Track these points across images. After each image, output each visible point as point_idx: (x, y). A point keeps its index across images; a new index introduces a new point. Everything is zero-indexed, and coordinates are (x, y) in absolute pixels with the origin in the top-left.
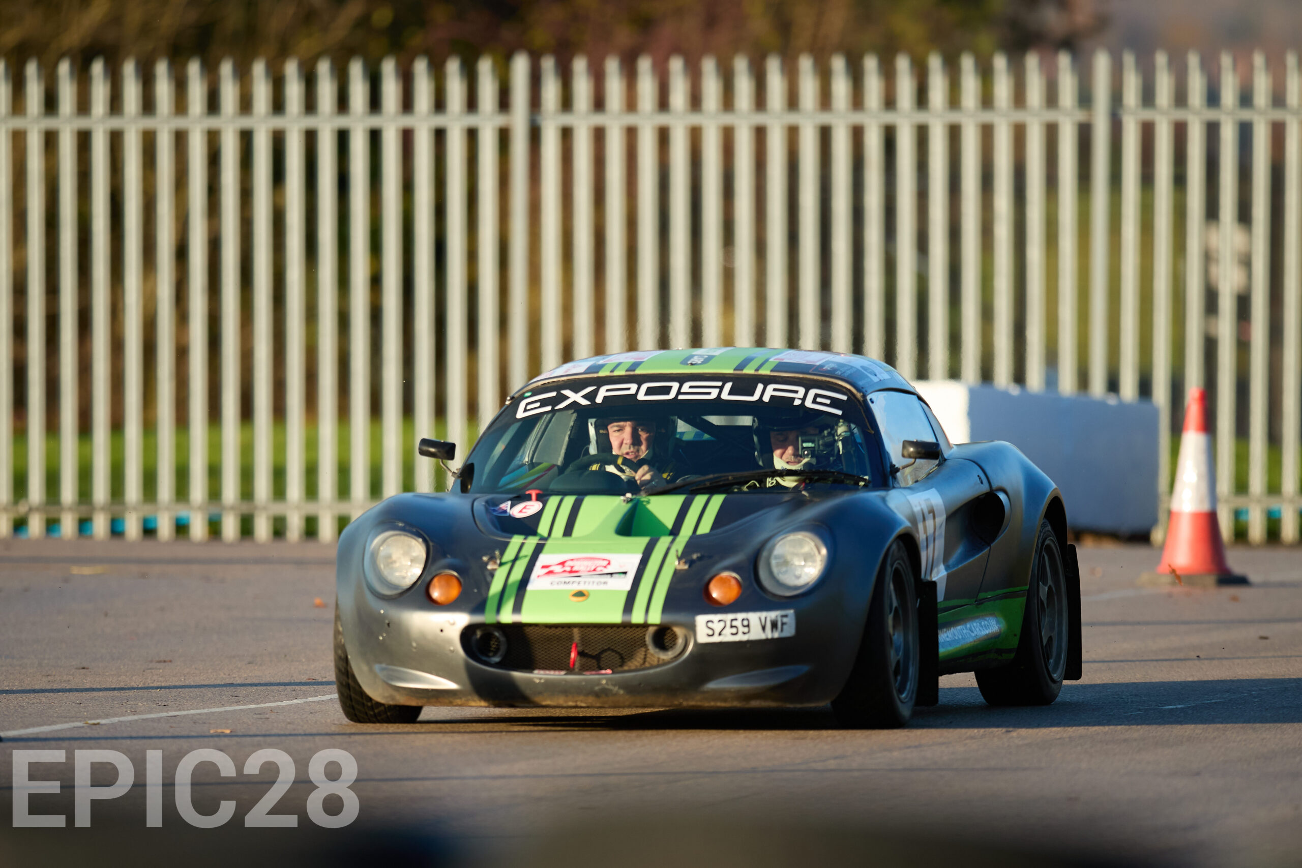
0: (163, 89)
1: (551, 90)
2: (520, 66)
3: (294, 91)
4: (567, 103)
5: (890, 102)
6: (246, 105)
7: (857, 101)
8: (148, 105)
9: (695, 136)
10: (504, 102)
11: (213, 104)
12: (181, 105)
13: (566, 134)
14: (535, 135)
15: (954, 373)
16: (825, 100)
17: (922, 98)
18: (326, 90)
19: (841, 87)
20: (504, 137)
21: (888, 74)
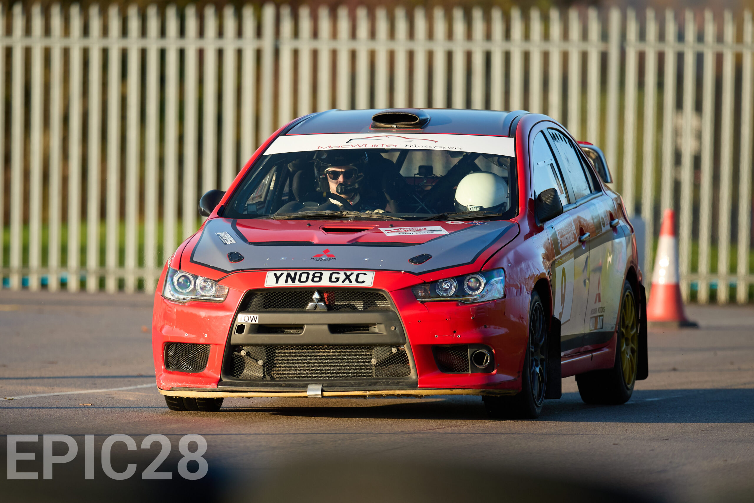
0: (56, 22)
1: (287, 27)
2: (269, 12)
3: (134, 24)
4: (296, 34)
5: (488, 36)
6: (105, 31)
7: (469, 35)
8: (47, 31)
9: (372, 56)
10: (259, 33)
11: (86, 31)
12: (67, 31)
13: (296, 53)
14: (277, 53)
16: (450, 35)
17: (507, 35)
18: (153, 25)
19: (459, 27)
20: (258, 54)
21: (488, 21)
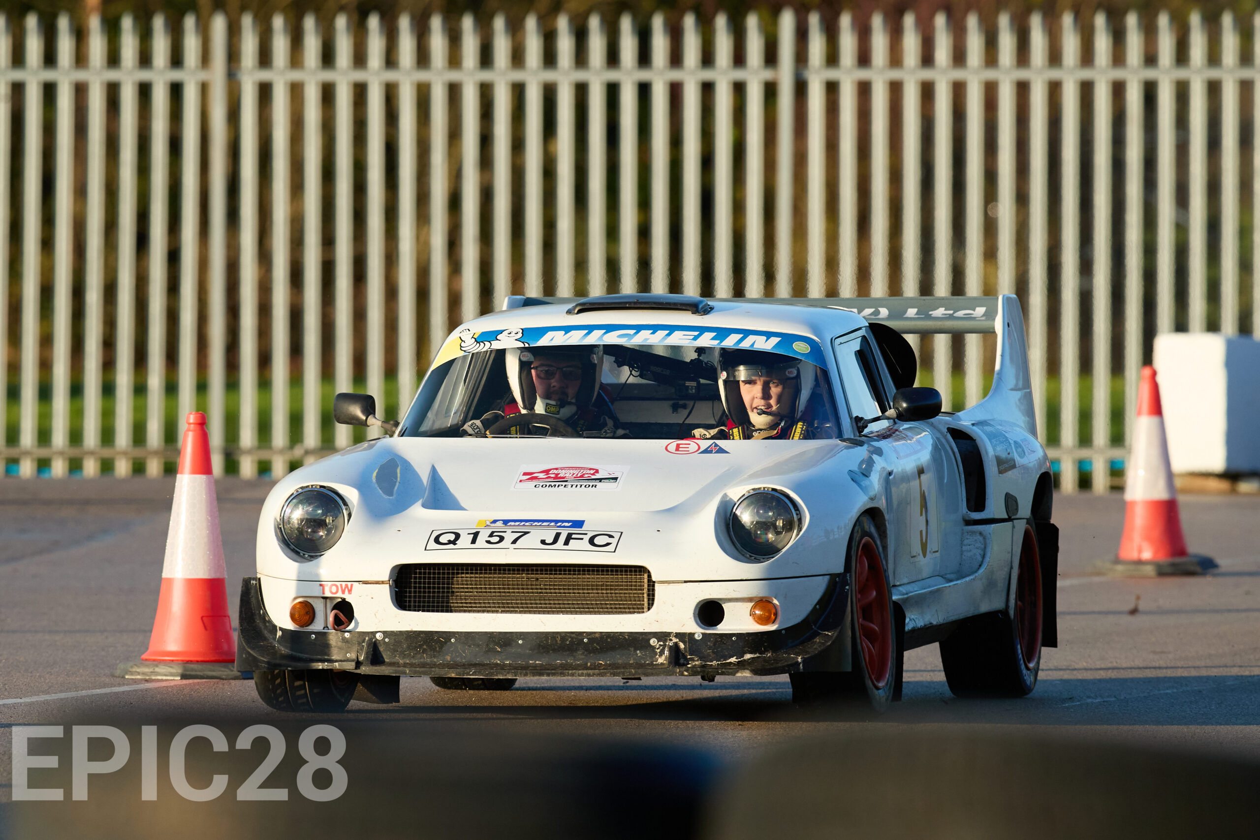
0: (438, 43)
1: (817, 46)
2: (787, 21)
3: (565, 45)
4: (832, 58)
5: (1150, 59)
6: (518, 58)
7: (1118, 58)
8: (423, 58)
9: (959, 90)
10: (771, 57)
11: (486, 58)
12: (454, 60)
13: (832, 88)
14: (801, 89)
15: (1213, 325)
16: (1087, 57)
17: (1182, 56)
18: (597, 44)
19: (1102, 43)
20: (770, 91)
21: (1150, 31)
